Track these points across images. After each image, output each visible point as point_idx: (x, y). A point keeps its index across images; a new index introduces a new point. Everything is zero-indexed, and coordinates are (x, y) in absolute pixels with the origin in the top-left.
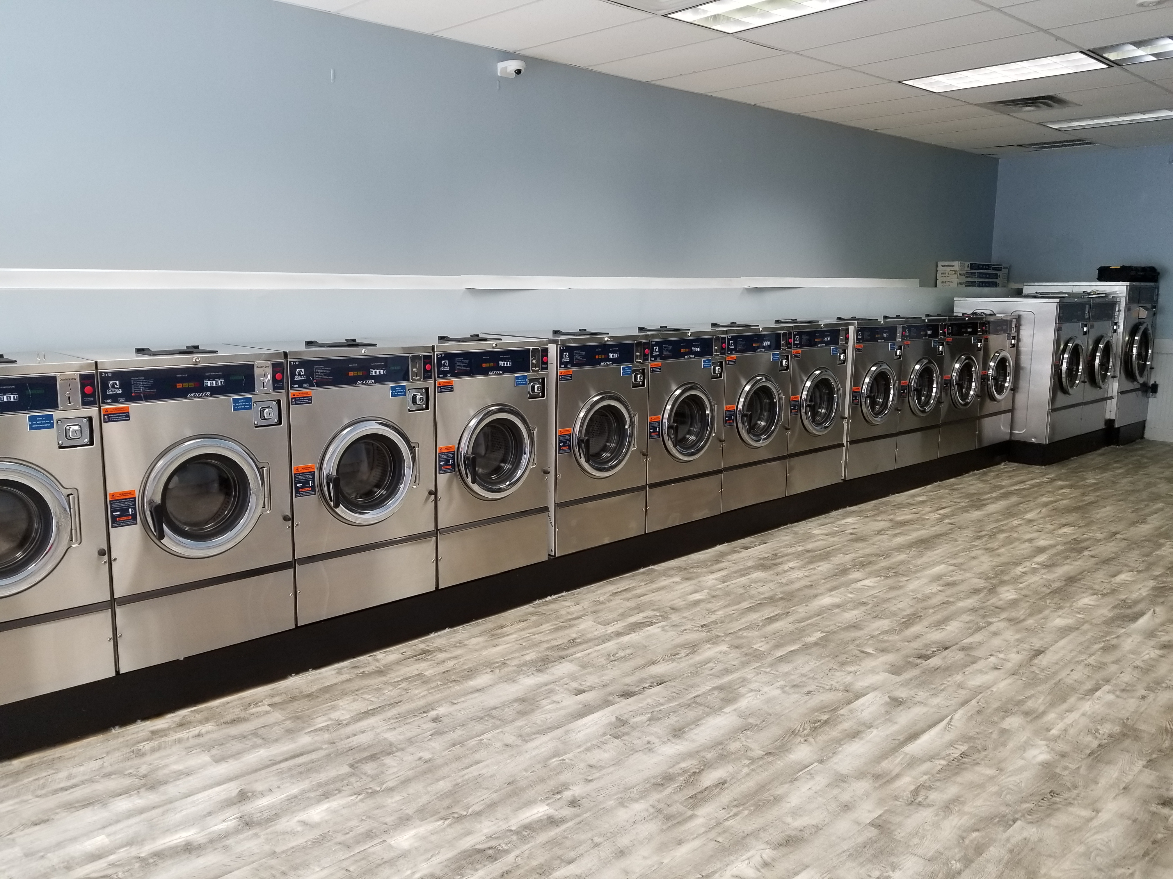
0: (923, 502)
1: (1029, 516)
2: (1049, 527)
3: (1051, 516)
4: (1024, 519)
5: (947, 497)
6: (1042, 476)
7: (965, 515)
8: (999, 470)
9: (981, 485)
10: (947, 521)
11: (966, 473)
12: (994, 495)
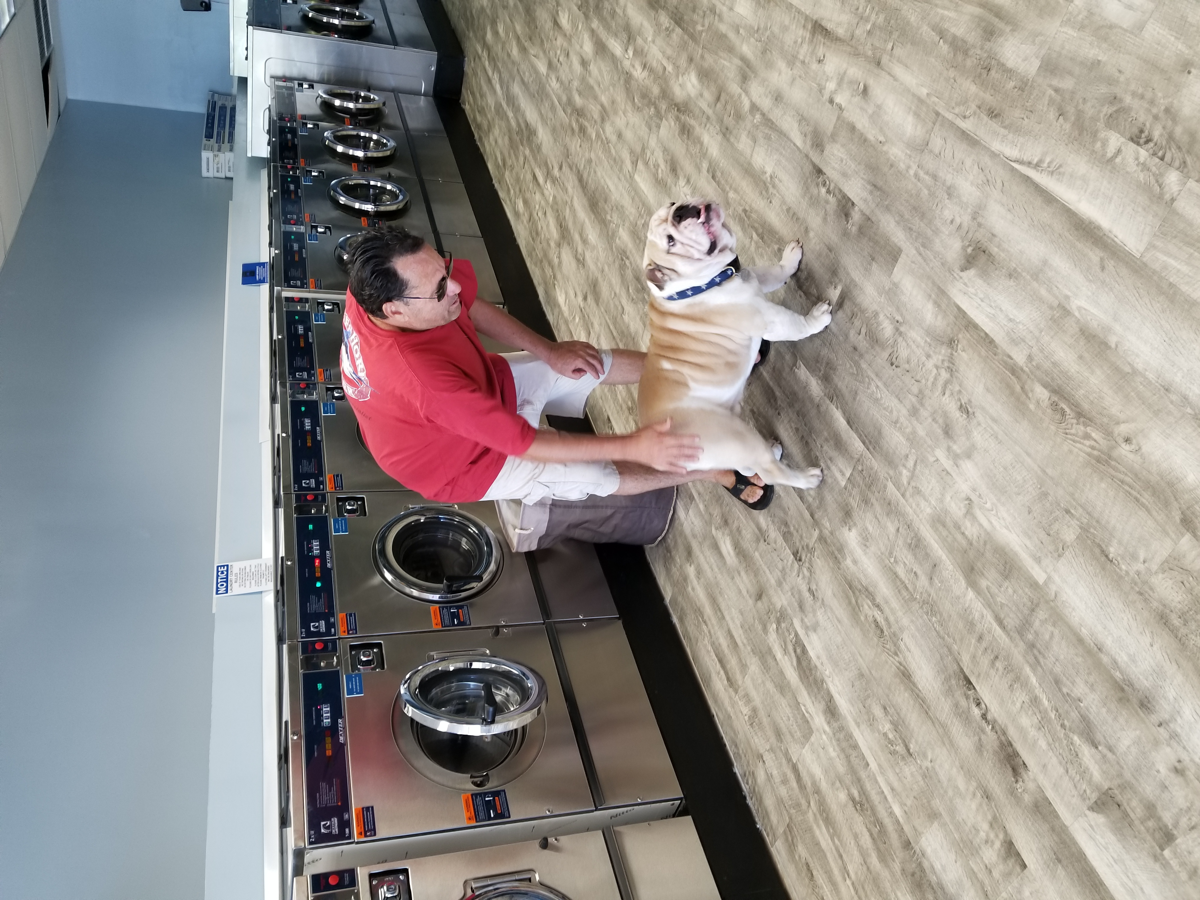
0: (526, 202)
1: (543, 68)
2: (560, 41)
3: (542, 41)
4: (548, 75)
5: (517, 174)
6: (480, 58)
7: (545, 149)
8: (473, 110)
9: (496, 131)
10: (556, 172)
11: (478, 149)
12: (510, 114)
